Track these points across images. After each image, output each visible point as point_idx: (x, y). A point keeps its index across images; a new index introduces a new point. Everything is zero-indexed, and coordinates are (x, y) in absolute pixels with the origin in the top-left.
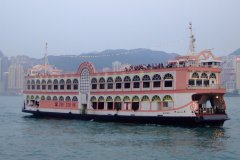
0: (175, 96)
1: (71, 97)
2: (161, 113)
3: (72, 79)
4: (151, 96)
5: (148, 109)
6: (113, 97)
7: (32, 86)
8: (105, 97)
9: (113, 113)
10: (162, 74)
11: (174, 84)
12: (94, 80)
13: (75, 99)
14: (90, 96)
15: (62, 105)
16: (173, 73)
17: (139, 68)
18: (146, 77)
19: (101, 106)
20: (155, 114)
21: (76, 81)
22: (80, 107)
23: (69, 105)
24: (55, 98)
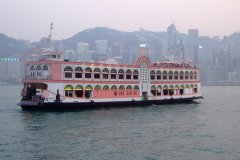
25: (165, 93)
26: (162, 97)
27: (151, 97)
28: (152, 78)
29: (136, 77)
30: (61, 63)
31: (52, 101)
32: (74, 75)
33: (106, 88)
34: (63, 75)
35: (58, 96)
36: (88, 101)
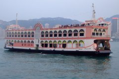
0: (85, 41)
1: (30, 41)
2: (78, 49)
3: (31, 32)
4: (72, 41)
5: (71, 47)
6: (53, 41)
7: (9, 35)
8: (48, 41)
9: (52, 49)
10: (78, 29)
11: (85, 34)
12: (43, 32)
13: (33, 42)
14: (40, 41)
15: (25, 45)
16: (84, 29)
17: (66, 27)
18: (70, 31)
19: (46, 45)
20: (75, 50)
21: (33, 33)
22: (35, 46)
23: (29, 45)
24: (22, 42)
25: (51, 46)
26: (48, 49)
27: (40, 48)
28: (43, 36)
29: (33, 36)
30: (7, 31)
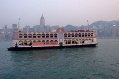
4: (88, 39)
5: (87, 43)
8: (71, 40)
9: (75, 44)
12: (66, 34)
14: (64, 40)
18: (86, 34)
19: (69, 43)
21: (56, 34)
30: (17, 32)
31: (14, 47)
32: (23, 37)
33: (39, 41)
34: (18, 37)
35: (17, 45)
36: (30, 46)
